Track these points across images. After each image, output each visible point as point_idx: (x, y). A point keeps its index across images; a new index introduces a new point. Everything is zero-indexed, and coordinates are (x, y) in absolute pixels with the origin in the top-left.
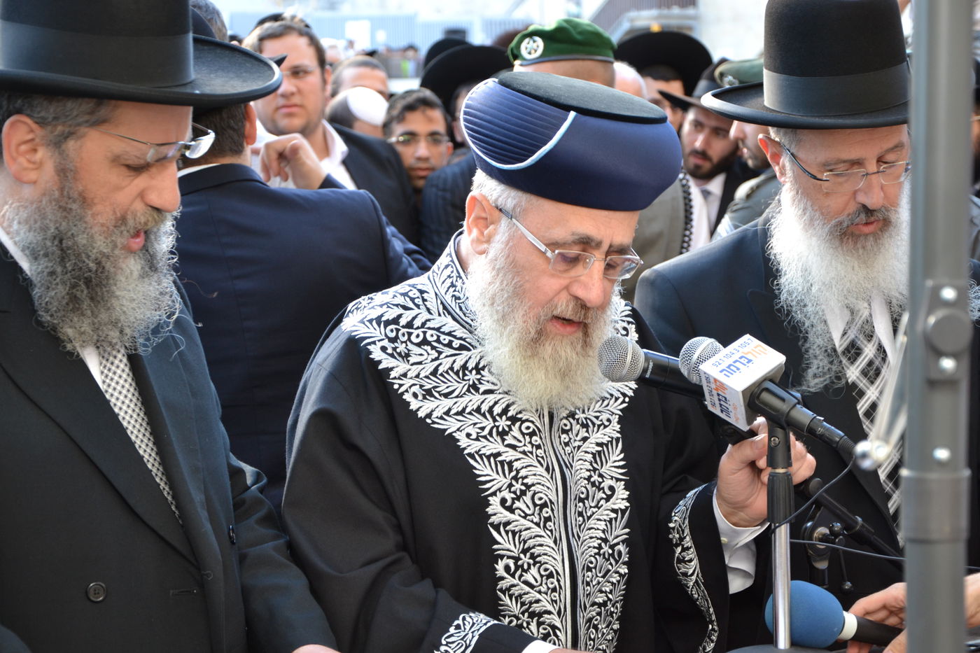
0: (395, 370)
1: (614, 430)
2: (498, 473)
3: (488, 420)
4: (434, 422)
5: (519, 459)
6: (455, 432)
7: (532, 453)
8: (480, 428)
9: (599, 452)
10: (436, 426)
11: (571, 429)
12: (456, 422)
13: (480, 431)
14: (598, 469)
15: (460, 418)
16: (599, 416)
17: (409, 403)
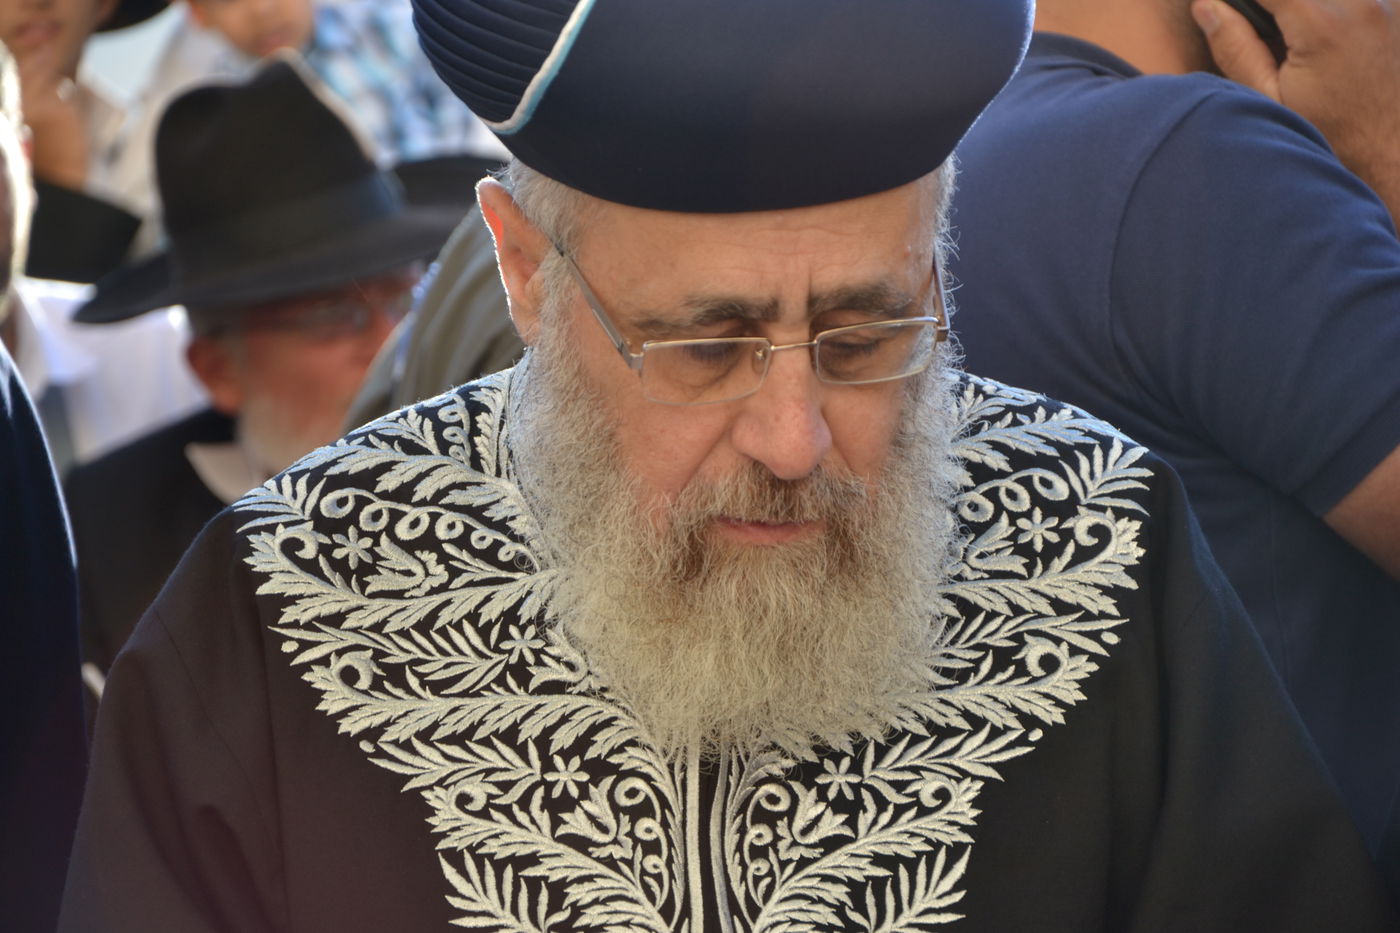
0: (304, 603)
1: (952, 823)
2: (515, 911)
3: (529, 764)
4: (381, 754)
5: (590, 878)
6: (430, 788)
7: (630, 863)
8: (500, 785)
9: (878, 884)
10: (383, 763)
11: (791, 813)
12: (440, 759)
13: (495, 791)
15: (454, 751)
16: (909, 783)
17: (318, 695)
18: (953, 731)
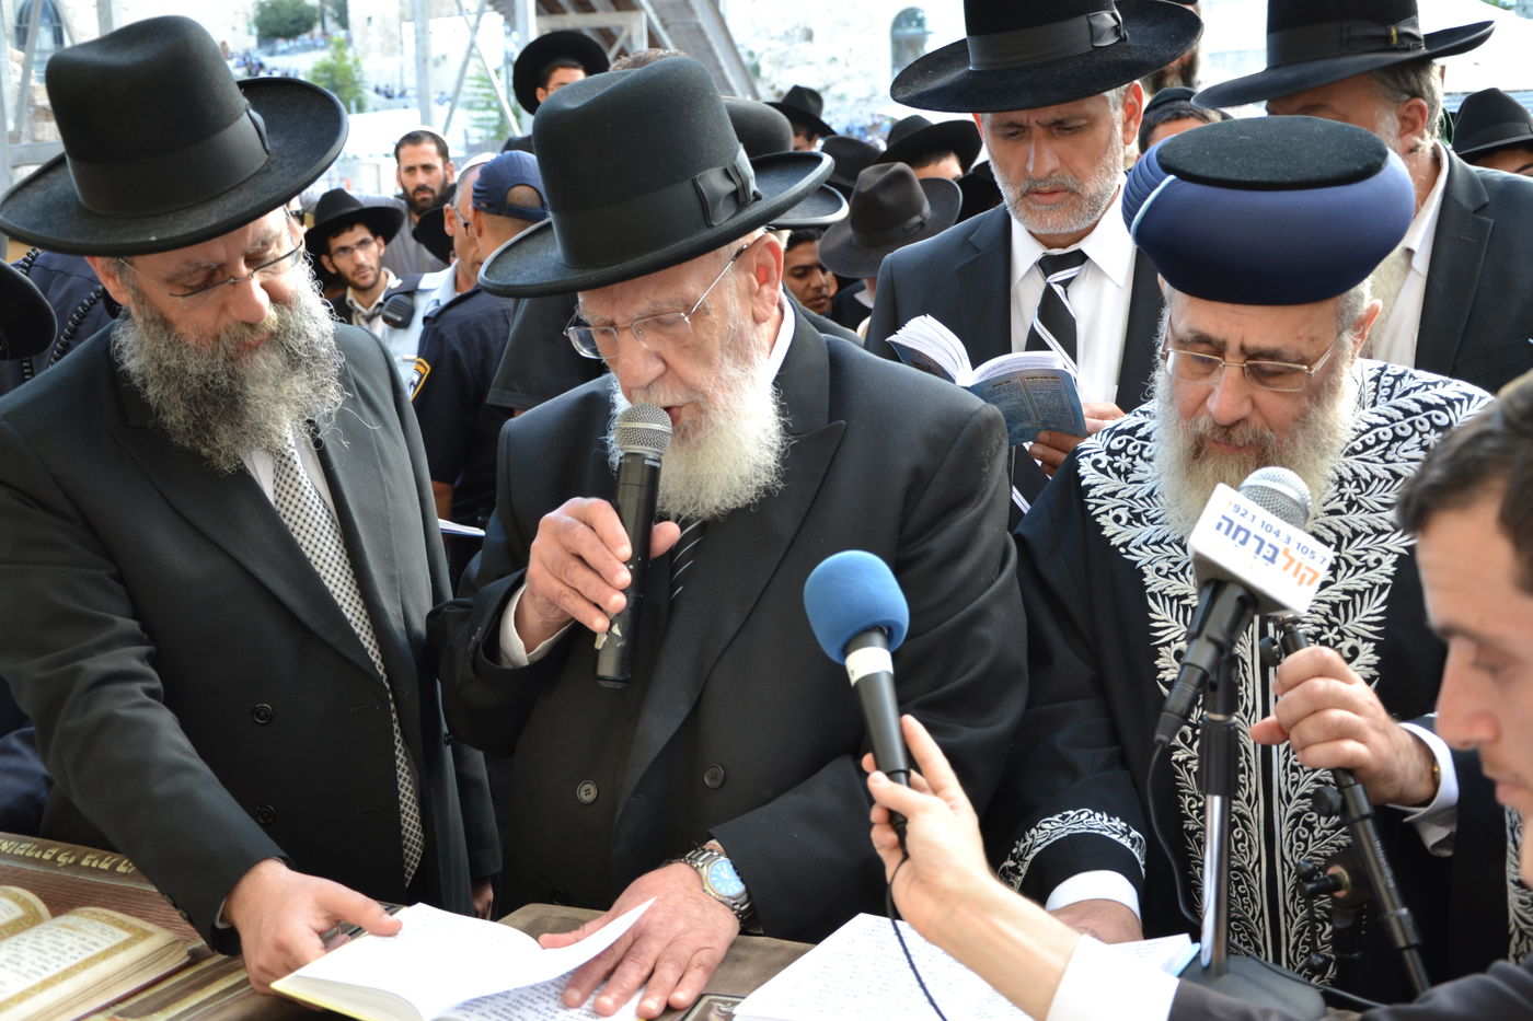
0: (1100, 487)
1: (1382, 574)
2: (1177, 619)
3: (1186, 554)
4: (1128, 552)
6: (1146, 565)
8: (1175, 563)
9: (1346, 604)
10: (1129, 557)
12: (1151, 552)
13: (1171, 566)
14: (1336, 624)
15: (1156, 548)
16: (1362, 556)
17: (1103, 528)
18: (1385, 532)
